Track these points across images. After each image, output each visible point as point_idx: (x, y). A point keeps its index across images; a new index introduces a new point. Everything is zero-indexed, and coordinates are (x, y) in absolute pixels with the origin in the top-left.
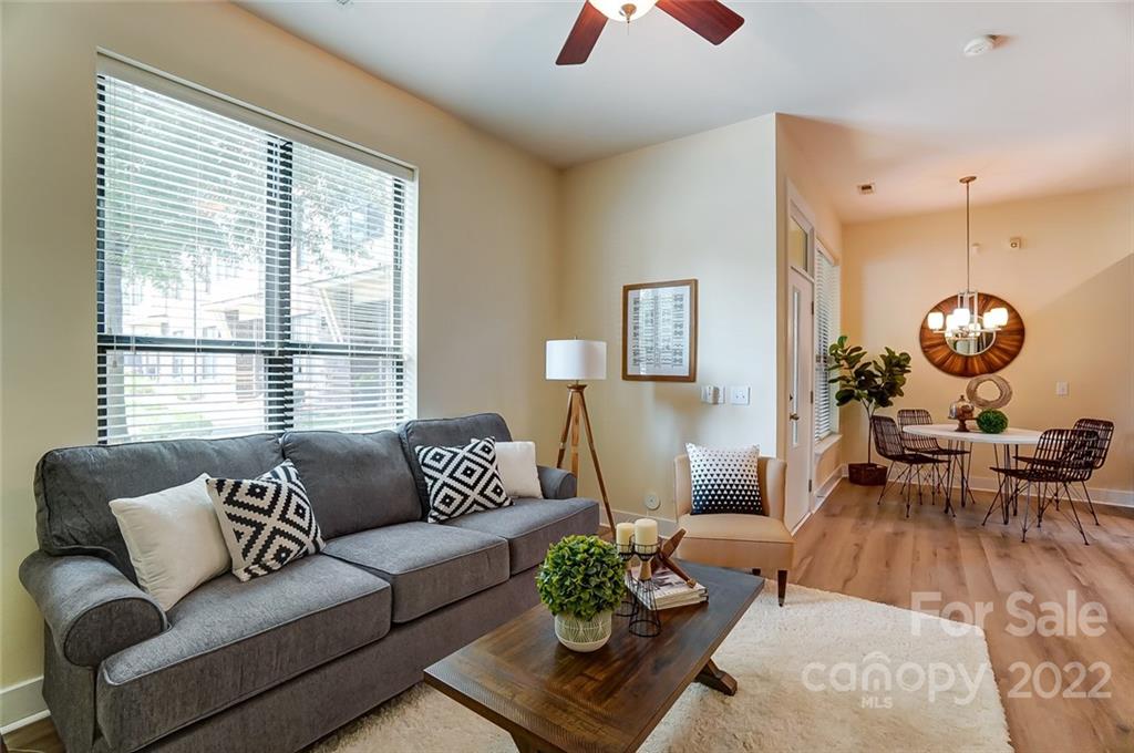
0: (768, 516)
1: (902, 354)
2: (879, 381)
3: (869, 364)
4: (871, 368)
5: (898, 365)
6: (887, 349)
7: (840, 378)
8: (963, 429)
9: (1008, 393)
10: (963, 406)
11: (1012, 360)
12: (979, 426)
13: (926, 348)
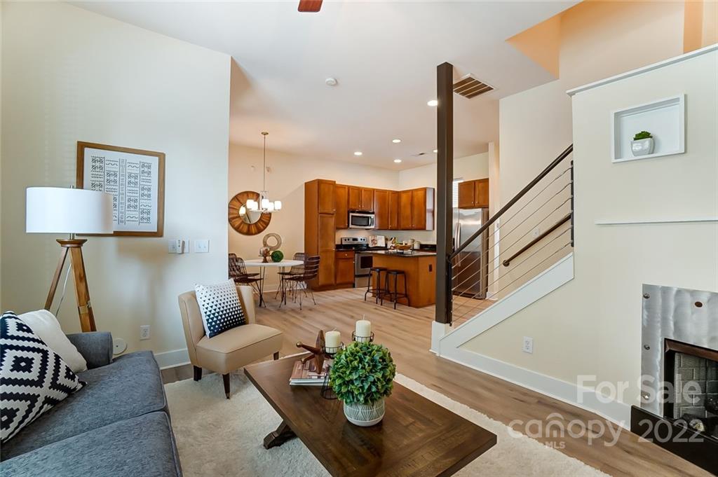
0: (248, 324)
8: (265, 261)
9: (281, 242)
10: (266, 250)
11: (267, 226)
12: (272, 259)
13: (230, 219)
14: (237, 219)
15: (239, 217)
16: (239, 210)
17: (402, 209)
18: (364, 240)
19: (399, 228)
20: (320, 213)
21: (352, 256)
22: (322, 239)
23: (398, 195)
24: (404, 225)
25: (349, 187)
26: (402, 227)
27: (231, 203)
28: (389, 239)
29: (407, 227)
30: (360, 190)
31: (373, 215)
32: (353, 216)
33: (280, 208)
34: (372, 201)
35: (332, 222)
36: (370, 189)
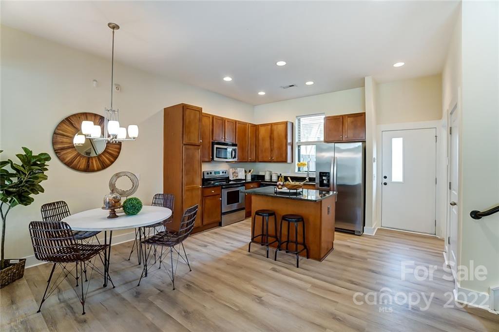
4: (7, 167)
6: (24, 149)
8: (113, 215)
9: (137, 184)
10: (114, 198)
11: (115, 160)
12: (125, 211)
13: (57, 150)
14: (69, 150)
15: (73, 147)
16: (72, 138)
17: (261, 142)
18: (225, 173)
19: (256, 160)
20: (185, 145)
21: (218, 192)
22: (187, 174)
23: (256, 128)
24: (263, 157)
25: (213, 117)
26: (260, 159)
27: (59, 128)
28: (248, 171)
29: (265, 159)
30: (223, 121)
31: (236, 148)
32: (217, 148)
33: (136, 136)
34: (234, 133)
35: (198, 154)
36: (233, 120)
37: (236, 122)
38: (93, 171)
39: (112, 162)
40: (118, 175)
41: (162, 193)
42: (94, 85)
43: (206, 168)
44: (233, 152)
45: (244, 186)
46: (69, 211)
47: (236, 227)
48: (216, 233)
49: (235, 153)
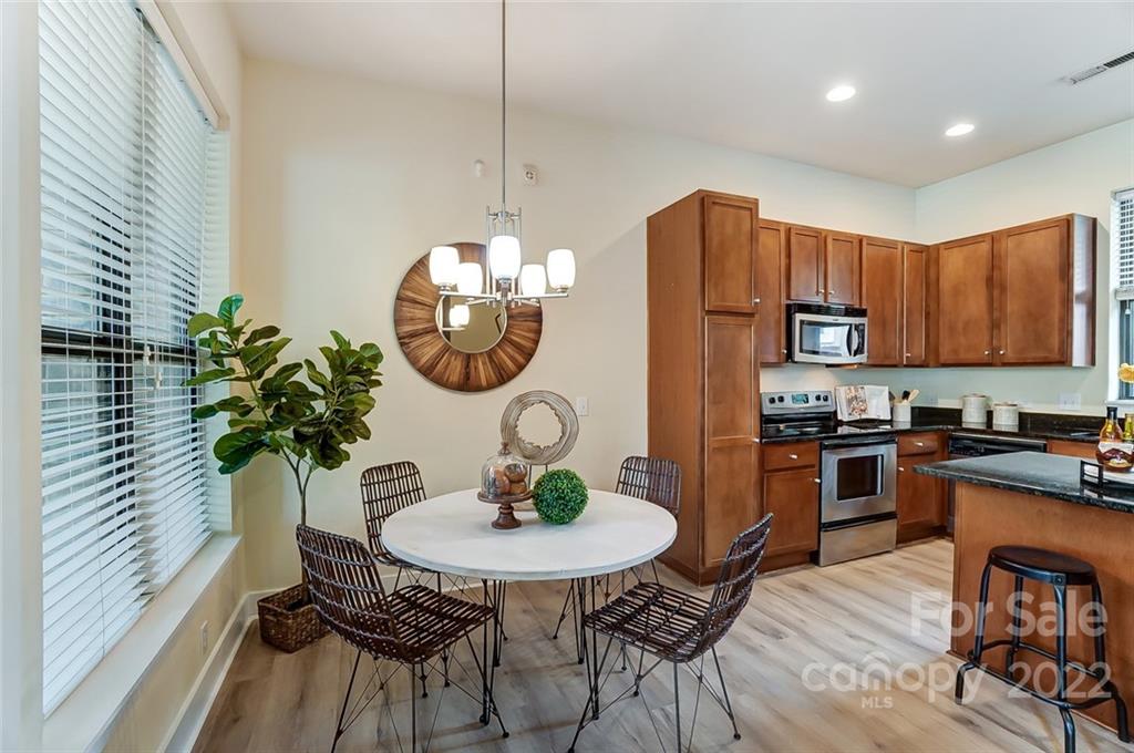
1: (365, 347)
2: (319, 406)
3: (298, 366)
4: (301, 376)
5: (357, 371)
6: (336, 335)
7: (224, 405)
8: (507, 523)
9: (575, 429)
10: (508, 467)
11: (528, 361)
12: (539, 510)
13: (404, 338)
14: (428, 338)
15: (434, 330)
16: (433, 308)
17: (946, 300)
18: (826, 399)
19: (932, 359)
20: (709, 312)
21: (811, 459)
22: (716, 402)
23: (928, 257)
24: (955, 351)
25: (789, 229)
26: (945, 356)
27: (406, 284)
28: (898, 394)
29: (964, 356)
30: (819, 238)
31: (864, 320)
32: (802, 322)
33: (570, 283)
34: (856, 277)
35: (748, 342)
36: (851, 236)
37: (860, 240)
38: (478, 389)
39: (521, 368)
40: (522, 402)
41: (645, 454)
42: (478, 174)
43: (771, 383)
44: (855, 334)
45: (892, 441)
46: (422, 488)
47: (868, 573)
48: (803, 588)
49: (862, 337)
